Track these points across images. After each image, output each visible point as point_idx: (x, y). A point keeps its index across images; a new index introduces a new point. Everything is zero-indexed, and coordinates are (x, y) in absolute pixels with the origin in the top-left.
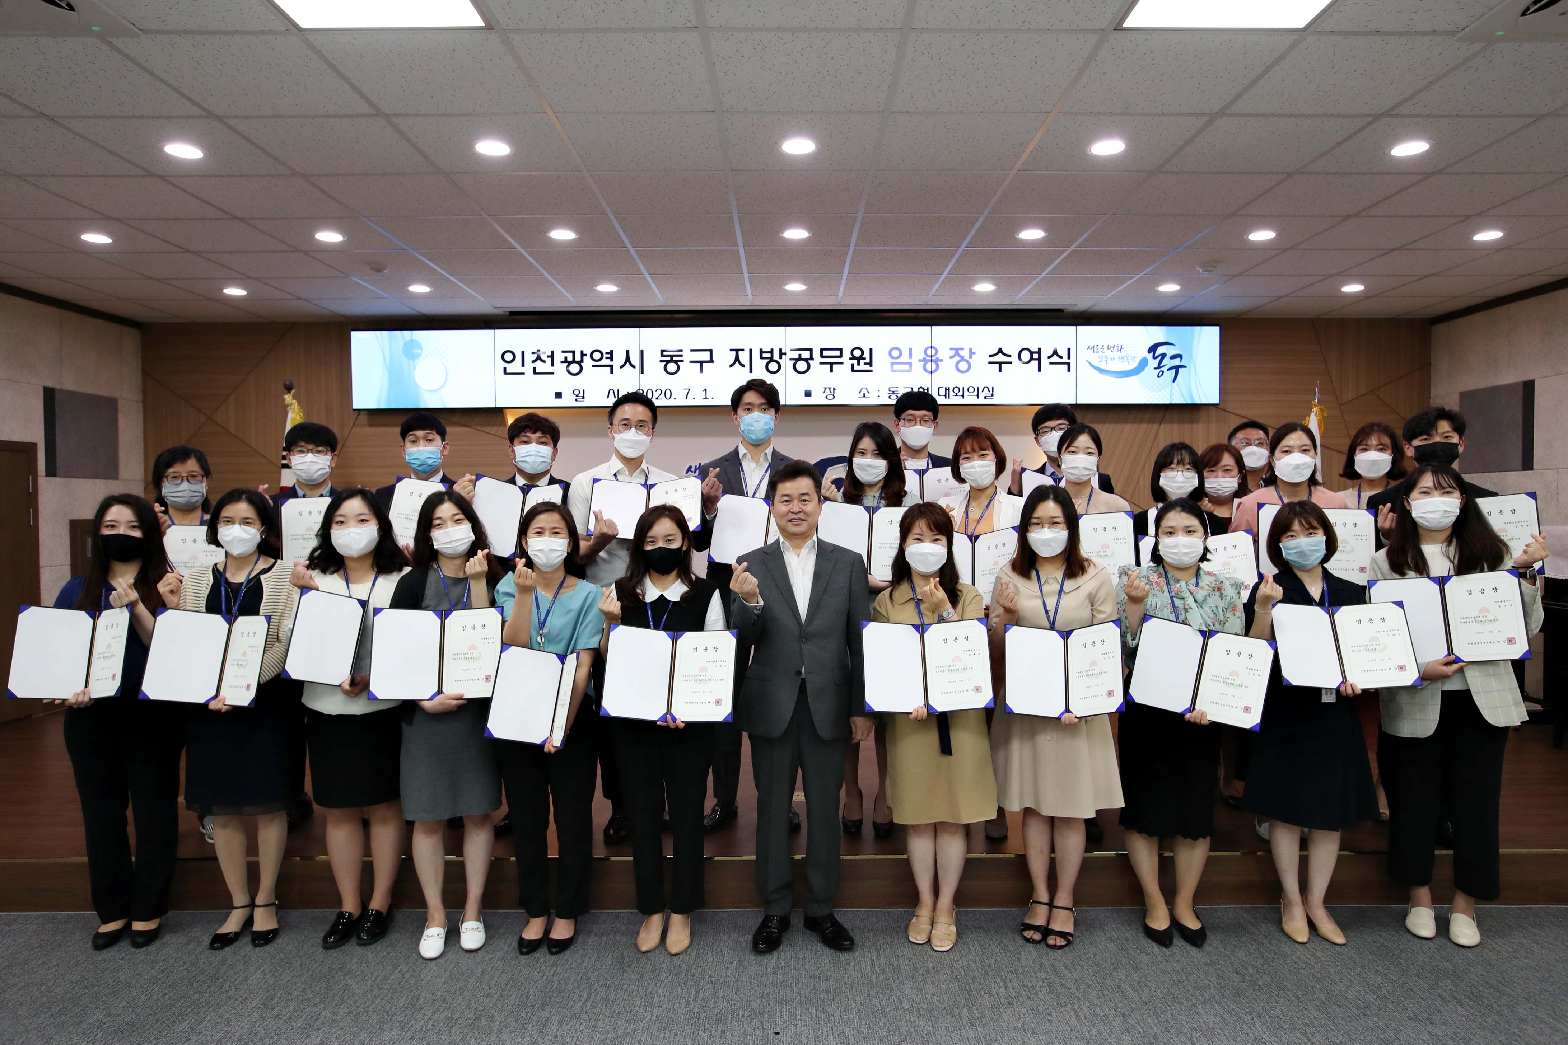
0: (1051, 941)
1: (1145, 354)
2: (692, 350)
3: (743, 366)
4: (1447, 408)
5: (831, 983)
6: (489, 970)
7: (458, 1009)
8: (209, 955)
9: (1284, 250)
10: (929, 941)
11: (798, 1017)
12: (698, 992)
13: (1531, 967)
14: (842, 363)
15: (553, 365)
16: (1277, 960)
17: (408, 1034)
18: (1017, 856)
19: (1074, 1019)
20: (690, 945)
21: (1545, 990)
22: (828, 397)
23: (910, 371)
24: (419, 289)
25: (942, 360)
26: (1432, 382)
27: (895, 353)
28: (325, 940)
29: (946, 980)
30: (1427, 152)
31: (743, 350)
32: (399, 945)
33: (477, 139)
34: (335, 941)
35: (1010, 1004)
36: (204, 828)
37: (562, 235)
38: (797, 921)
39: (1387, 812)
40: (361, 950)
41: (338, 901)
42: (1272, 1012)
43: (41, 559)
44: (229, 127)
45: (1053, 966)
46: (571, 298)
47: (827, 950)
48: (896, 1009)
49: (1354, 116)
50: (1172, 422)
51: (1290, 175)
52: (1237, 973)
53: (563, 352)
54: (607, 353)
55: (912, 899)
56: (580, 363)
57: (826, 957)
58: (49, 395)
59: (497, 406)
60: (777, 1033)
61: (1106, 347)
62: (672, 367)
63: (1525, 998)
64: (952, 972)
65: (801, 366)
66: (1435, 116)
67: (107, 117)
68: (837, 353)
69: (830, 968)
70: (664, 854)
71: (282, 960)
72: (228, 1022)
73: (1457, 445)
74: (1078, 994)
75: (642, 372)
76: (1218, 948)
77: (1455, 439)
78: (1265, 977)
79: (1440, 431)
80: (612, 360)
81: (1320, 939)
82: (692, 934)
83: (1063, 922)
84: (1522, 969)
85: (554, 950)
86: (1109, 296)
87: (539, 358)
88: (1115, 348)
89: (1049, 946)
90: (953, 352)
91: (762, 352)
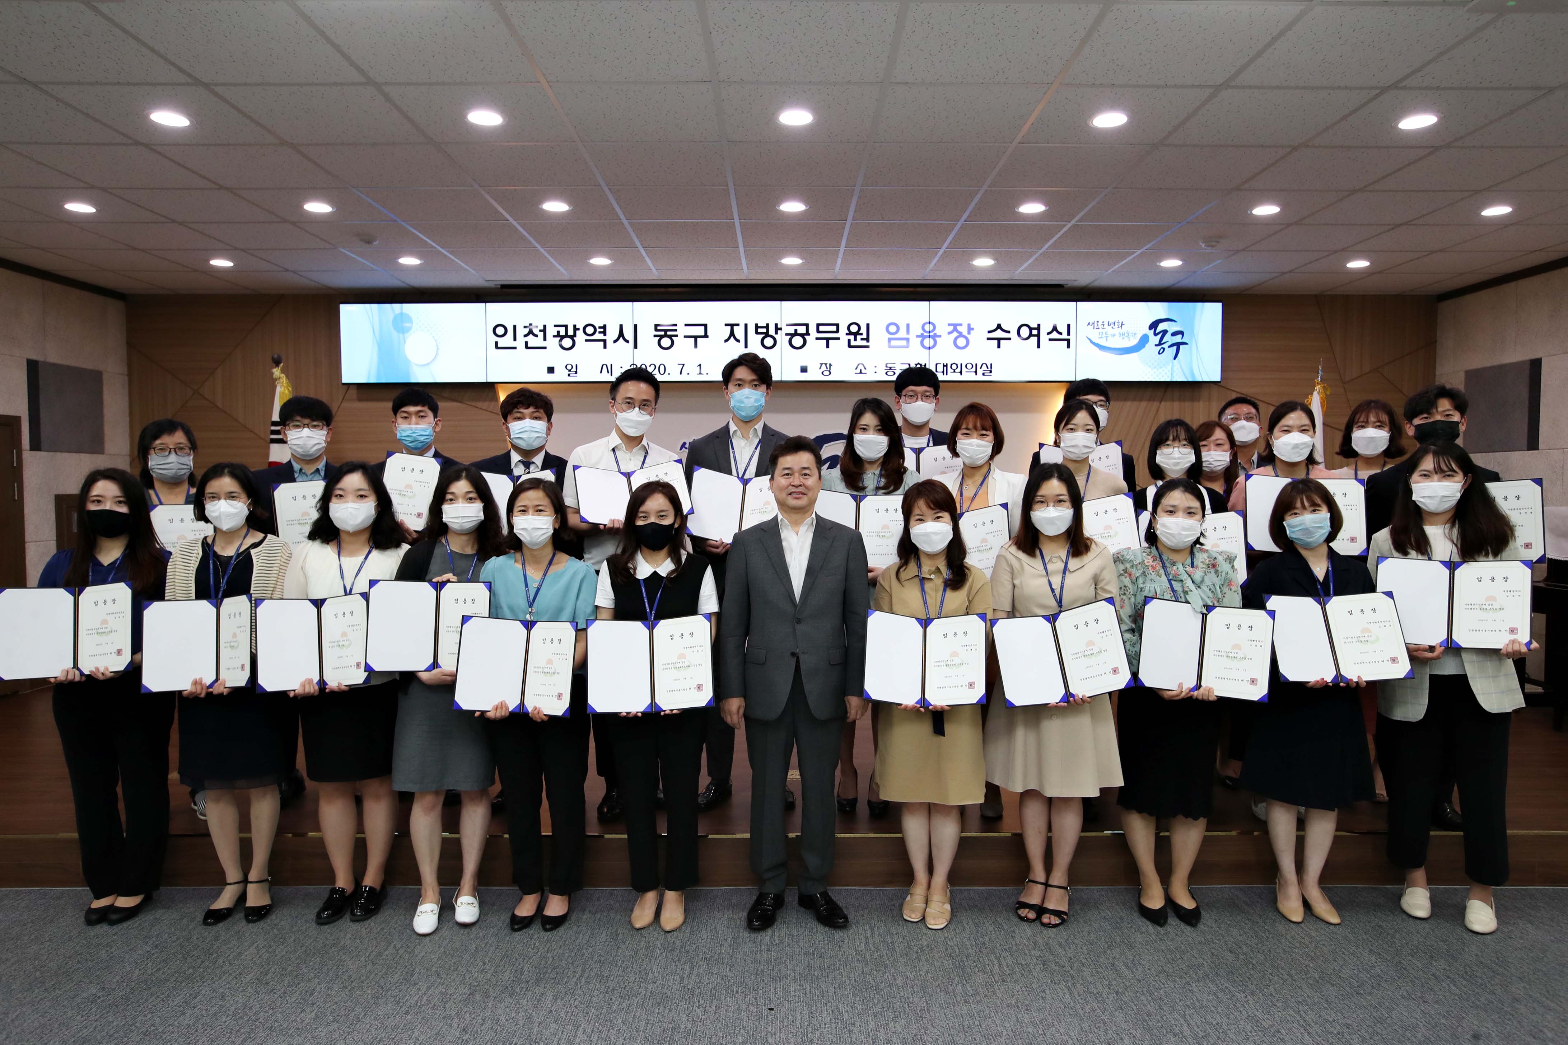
0: (1045, 919)
1: (1145, 330)
2: (686, 325)
3: (738, 341)
4: (1448, 386)
5: (826, 960)
6: (483, 946)
7: (452, 984)
8: (203, 931)
9: (1288, 225)
10: (923, 919)
11: (793, 994)
12: (692, 968)
13: (1525, 947)
14: (838, 339)
15: (545, 339)
16: (1271, 940)
17: (403, 1009)
18: (1013, 835)
19: (1067, 996)
20: (684, 923)
21: (1539, 970)
22: (824, 373)
23: (907, 347)
24: (409, 261)
25: (940, 336)
26: (1437, 360)
27: (893, 329)
28: (318, 915)
29: (940, 958)
30: (1435, 125)
31: (738, 325)
32: (393, 921)
33: (469, 108)
34: (329, 916)
35: (1003, 981)
36: (195, 804)
37: (555, 206)
38: (791, 898)
39: (1384, 793)
40: (355, 926)
41: (331, 876)
42: (1265, 990)
43: (26, 534)
44: (216, 94)
45: (1047, 944)
46: (563, 271)
47: (820, 928)
48: (890, 985)
49: (1361, 88)
50: (1173, 400)
51: (1295, 149)
52: (1231, 952)
53: (556, 326)
54: (600, 328)
55: (907, 877)
56: (572, 337)
57: (821, 934)
58: (33, 367)
59: (489, 381)
60: (772, 1009)
61: (1106, 323)
62: (666, 342)
63: (1519, 978)
64: (947, 950)
65: (797, 341)
66: (1444, 89)
67: (91, 84)
68: (834, 328)
69: (824, 945)
70: (658, 832)
71: (276, 936)
72: (223, 997)
73: (1458, 423)
74: (1072, 972)
75: (636, 347)
76: (1212, 927)
77: (1456, 417)
78: (1259, 956)
79: (1440, 409)
80: (605, 335)
81: (1315, 919)
82: (686, 911)
83: (1057, 901)
84: (1516, 949)
85: (548, 927)
86: (1110, 271)
87: (531, 332)
88: (1116, 324)
89: (1043, 924)
90: (951, 328)
91: (757, 327)
